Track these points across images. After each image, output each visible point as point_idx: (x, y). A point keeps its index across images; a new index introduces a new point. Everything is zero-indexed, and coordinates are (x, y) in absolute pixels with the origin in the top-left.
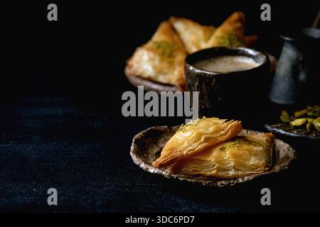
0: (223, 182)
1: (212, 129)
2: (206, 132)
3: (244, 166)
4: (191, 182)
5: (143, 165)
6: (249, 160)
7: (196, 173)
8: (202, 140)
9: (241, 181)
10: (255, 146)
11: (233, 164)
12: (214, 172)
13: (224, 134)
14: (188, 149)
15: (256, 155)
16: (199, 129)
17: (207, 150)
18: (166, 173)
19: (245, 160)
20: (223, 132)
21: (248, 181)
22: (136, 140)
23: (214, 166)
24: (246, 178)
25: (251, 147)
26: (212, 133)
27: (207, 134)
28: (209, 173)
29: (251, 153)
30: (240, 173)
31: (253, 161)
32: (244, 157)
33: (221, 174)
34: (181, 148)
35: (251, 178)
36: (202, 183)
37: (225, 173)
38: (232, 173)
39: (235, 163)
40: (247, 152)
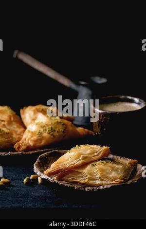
0: (89, 188)
1: (88, 152)
2: (84, 153)
3: (107, 177)
4: (67, 186)
6: (111, 173)
7: (74, 180)
8: (81, 158)
9: (101, 188)
10: (118, 165)
11: (99, 176)
12: (86, 180)
13: (97, 155)
14: (71, 164)
15: (117, 170)
16: (80, 150)
17: (83, 166)
18: (54, 179)
19: (107, 173)
21: (107, 189)
23: (86, 176)
24: (105, 186)
25: (115, 165)
26: (89, 154)
28: (82, 181)
29: (113, 169)
30: (104, 182)
31: (113, 174)
32: (108, 171)
33: (91, 182)
34: (65, 163)
35: (109, 186)
36: (74, 187)
37: (94, 182)
38: (98, 182)
39: (101, 175)
40: (110, 168)
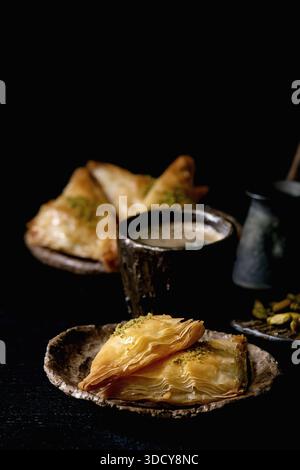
0: (181, 412)
1: (162, 333)
2: (154, 337)
3: (209, 387)
4: (135, 412)
5: (64, 387)
6: (216, 378)
7: (141, 398)
8: (149, 349)
9: (205, 409)
10: (223, 356)
11: (193, 384)
12: (166, 396)
13: (180, 341)
14: (130, 362)
15: (225, 370)
16: (143, 333)
17: (156, 364)
18: (98, 398)
19: (209, 378)
20: (178, 338)
21: (216, 410)
22: (51, 347)
23: (166, 387)
24: (213, 405)
25: (219, 358)
26: (163, 339)
27: (155, 340)
28: (159, 398)
29: (219, 368)
30: (204, 397)
31: (222, 380)
32: (209, 374)
33: (177, 398)
34: (119, 361)
35: (220, 405)
36: (150, 413)
37: (183, 397)
38: (192, 397)
39: (197, 383)
40: (213, 367)
